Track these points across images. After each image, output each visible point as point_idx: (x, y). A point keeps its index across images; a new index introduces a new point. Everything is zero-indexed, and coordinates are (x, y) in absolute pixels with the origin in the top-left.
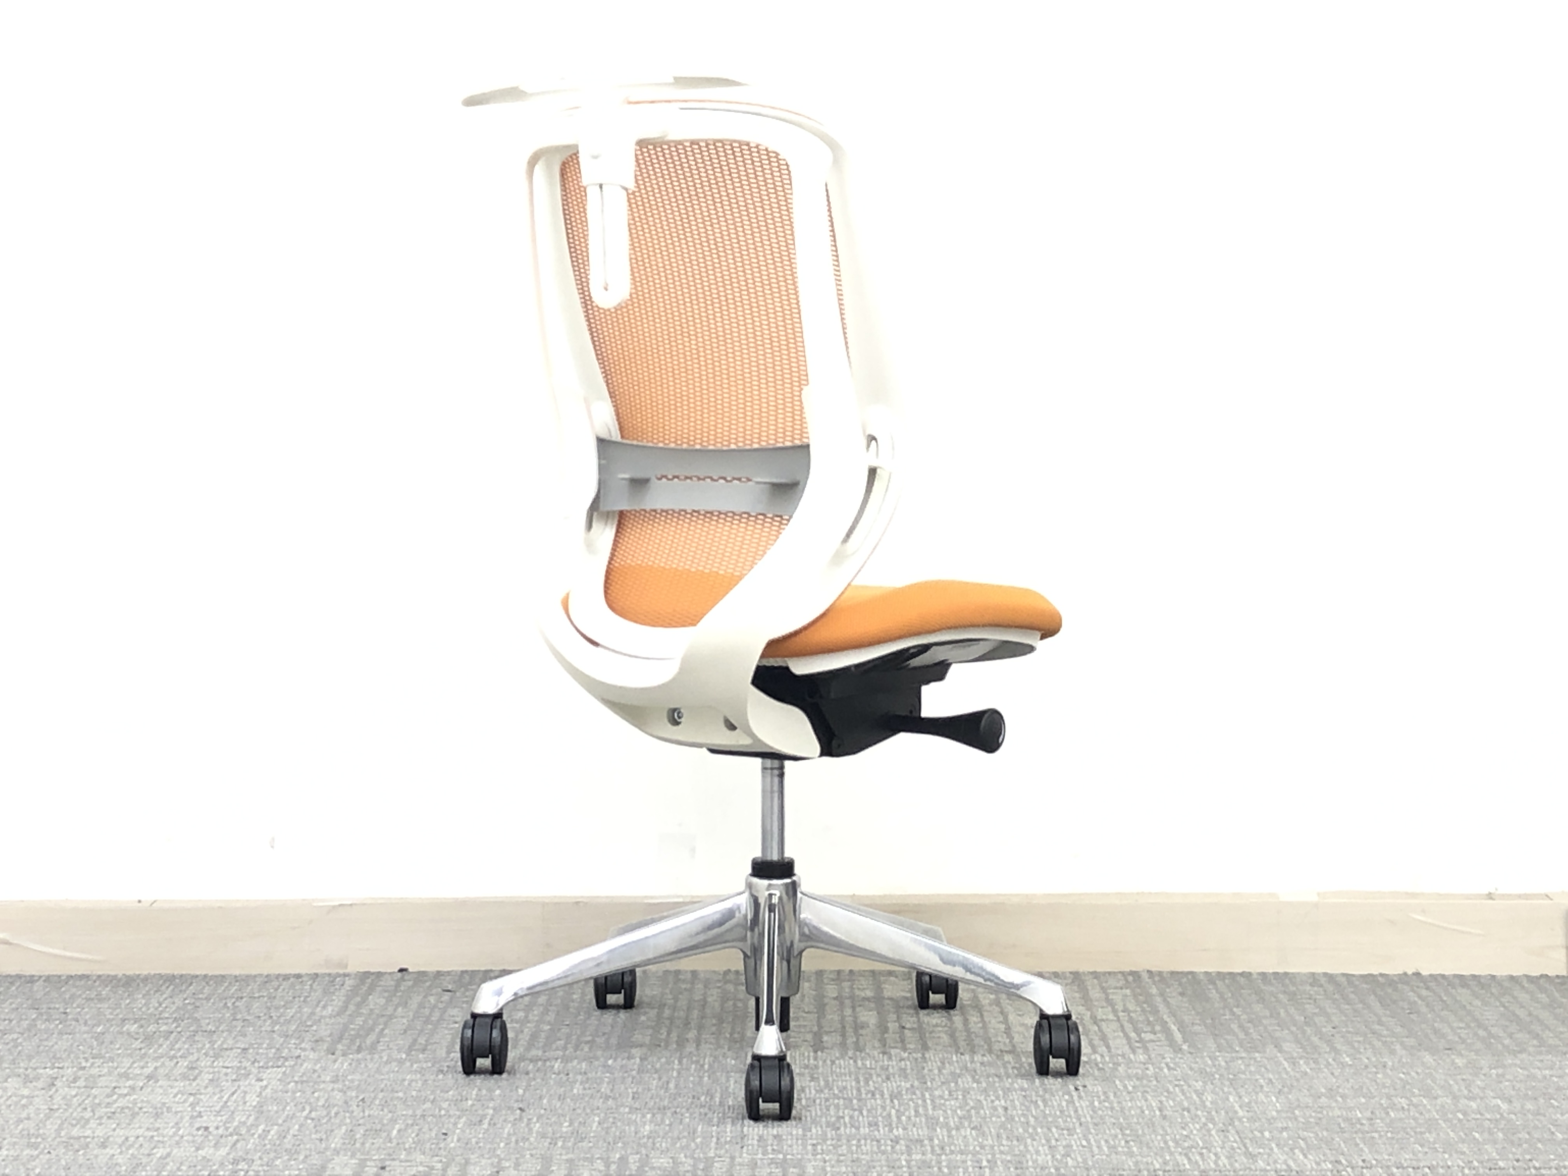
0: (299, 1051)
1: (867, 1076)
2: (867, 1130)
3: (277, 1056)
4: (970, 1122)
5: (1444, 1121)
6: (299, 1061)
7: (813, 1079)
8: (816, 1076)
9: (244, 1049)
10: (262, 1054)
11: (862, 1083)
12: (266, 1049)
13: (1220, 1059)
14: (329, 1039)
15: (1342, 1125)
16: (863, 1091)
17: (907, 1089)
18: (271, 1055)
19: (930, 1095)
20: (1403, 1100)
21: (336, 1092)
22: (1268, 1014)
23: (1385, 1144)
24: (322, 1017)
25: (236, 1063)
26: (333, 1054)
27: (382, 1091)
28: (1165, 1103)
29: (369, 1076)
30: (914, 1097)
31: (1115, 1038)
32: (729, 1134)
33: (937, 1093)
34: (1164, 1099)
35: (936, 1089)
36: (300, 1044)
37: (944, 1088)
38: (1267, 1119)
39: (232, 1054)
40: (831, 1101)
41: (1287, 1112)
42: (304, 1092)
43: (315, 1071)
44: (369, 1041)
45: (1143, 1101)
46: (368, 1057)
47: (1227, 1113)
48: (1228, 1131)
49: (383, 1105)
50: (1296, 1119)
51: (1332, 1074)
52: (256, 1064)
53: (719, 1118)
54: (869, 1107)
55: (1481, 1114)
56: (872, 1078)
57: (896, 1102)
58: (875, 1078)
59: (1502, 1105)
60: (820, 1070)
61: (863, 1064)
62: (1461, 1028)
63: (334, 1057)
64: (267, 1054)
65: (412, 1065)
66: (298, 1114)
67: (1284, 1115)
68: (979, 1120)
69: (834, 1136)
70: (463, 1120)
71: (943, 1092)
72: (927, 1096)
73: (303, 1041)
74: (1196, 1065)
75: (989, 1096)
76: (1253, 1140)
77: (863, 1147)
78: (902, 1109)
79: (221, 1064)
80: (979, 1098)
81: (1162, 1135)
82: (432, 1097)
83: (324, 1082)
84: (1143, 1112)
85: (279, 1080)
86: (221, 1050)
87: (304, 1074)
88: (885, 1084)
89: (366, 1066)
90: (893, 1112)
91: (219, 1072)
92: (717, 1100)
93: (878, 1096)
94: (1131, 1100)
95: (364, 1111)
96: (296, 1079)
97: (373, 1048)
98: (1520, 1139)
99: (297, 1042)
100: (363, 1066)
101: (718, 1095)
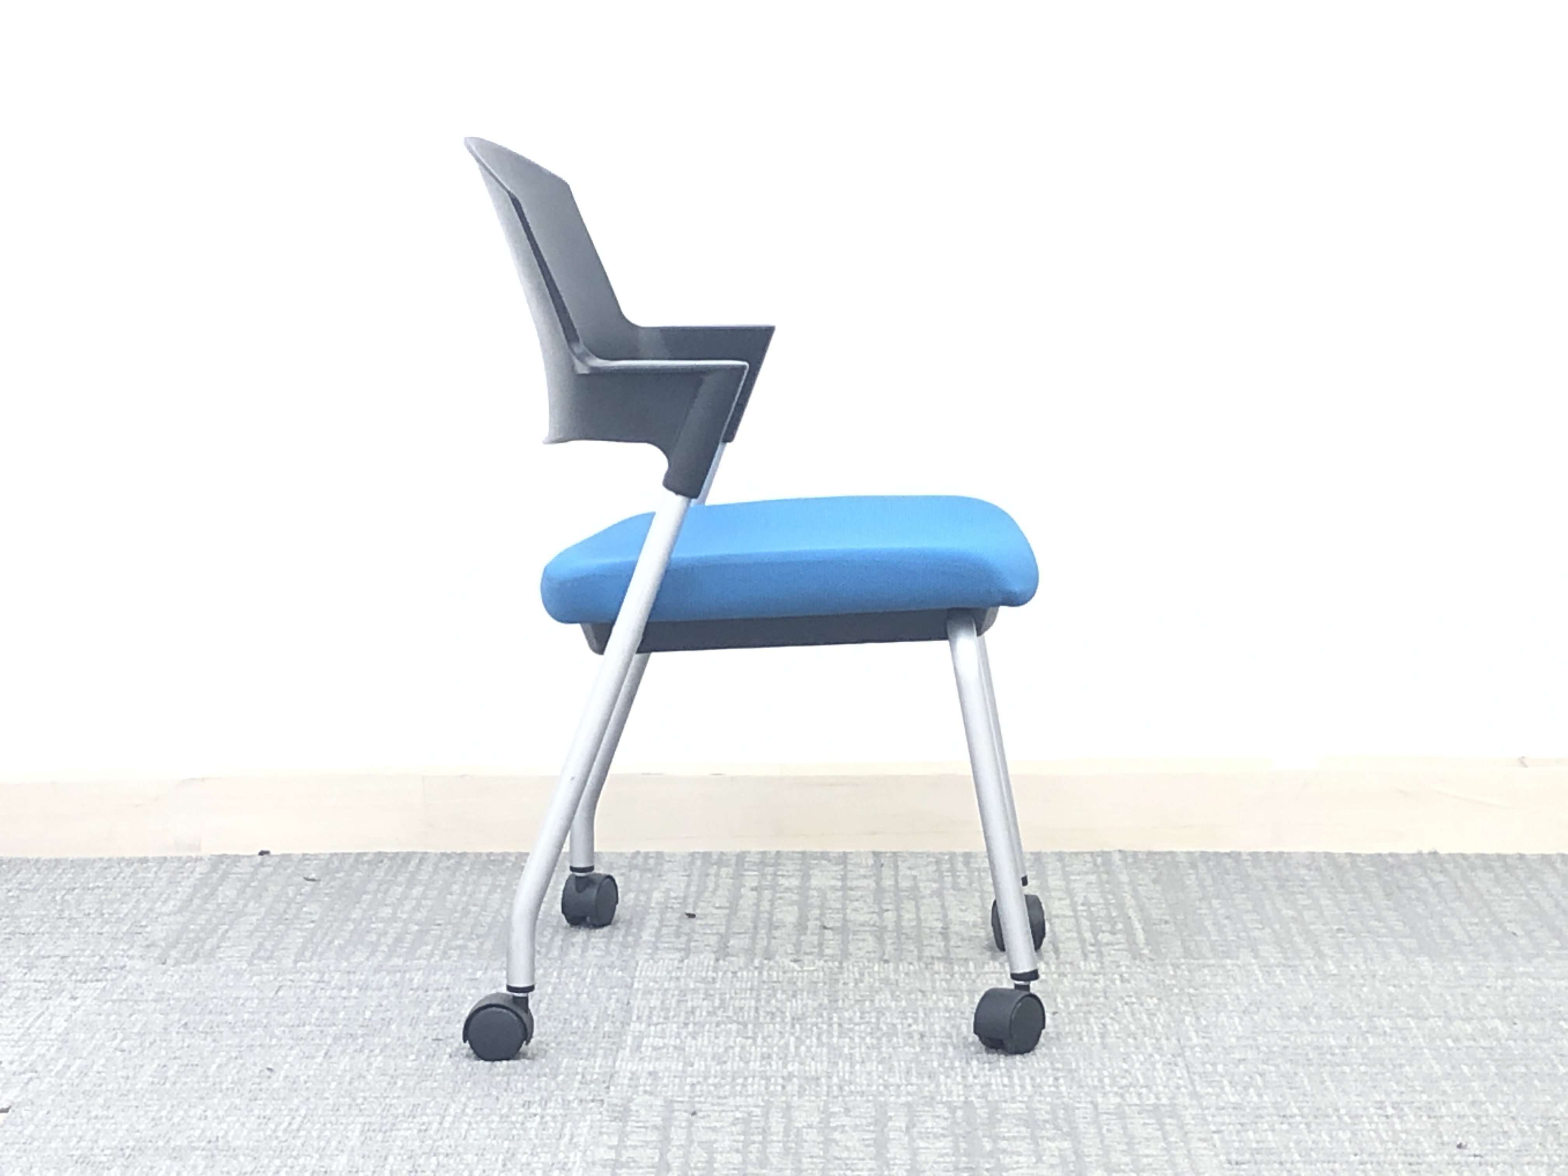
0: (126, 959)
1: (770, 992)
2: (758, 1063)
3: (99, 967)
4: (880, 1053)
5: (1430, 1049)
6: (124, 973)
7: (708, 996)
8: (712, 992)
9: (63, 957)
10: (83, 963)
11: (763, 1002)
12: (88, 957)
13: (1184, 967)
14: (163, 944)
15: (1311, 1056)
16: (762, 1013)
17: (814, 1009)
18: (92, 965)
19: (839, 1018)
20: (1386, 1023)
21: (157, 1015)
22: (1250, 907)
23: (1356, 1081)
24: (160, 914)
25: (50, 976)
26: (164, 963)
27: (210, 1012)
28: (1109, 1027)
29: (199, 993)
30: (820, 1020)
31: (1069, 939)
32: (597, 1070)
33: (846, 1014)
34: (1108, 1021)
35: (847, 1010)
36: (129, 949)
37: (856, 1008)
38: (1224, 1048)
39: (47, 963)
40: (723, 1026)
41: (1248, 1038)
42: (120, 1015)
43: (139, 986)
44: (207, 947)
45: (1084, 1026)
46: (205, 967)
47: (1179, 1040)
48: (1176, 1065)
49: (207, 1033)
50: (1258, 1048)
51: (1311, 987)
52: (74, 977)
53: (589, 1049)
54: (766, 1034)
55: (1475, 1040)
56: (775, 996)
57: (797, 1026)
58: (779, 996)
59: (1500, 1028)
60: (718, 985)
61: (769, 976)
62: (1471, 924)
63: (164, 967)
64: (88, 963)
65: (251, 977)
66: (107, 1044)
67: (1244, 1042)
68: (891, 1050)
69: (719, 1074)
70: (294, 1052)
71: (855, 1013)
72: (835, 1019)
73: (132, 947)
74: (1155, 976)
75: (906, 1019)
76: (1204, 1075)
77: (749, 1087)
78: (803, 1038)
79: (33, 978)
80: (895, 1021)
81: (1098, 1070)
82: (265, 1021)
83: (146, 1001)
84: (1081, 1039)
85: (95, 999)
86: (37, 958)
87: (126, 989)
88: (789, 1004)
89: (199, 979)
90: (792, 1039)
91: (29, 987)
92: (592, 1024)
93: (778, 1019)
94: (1070, 1023)
95: (183, 1040)
96: (115, 997)
97: (211, 954)
98: (1514, 1074)
99: (126, 947)
100: (195, 978)
101: (594, 1018)
